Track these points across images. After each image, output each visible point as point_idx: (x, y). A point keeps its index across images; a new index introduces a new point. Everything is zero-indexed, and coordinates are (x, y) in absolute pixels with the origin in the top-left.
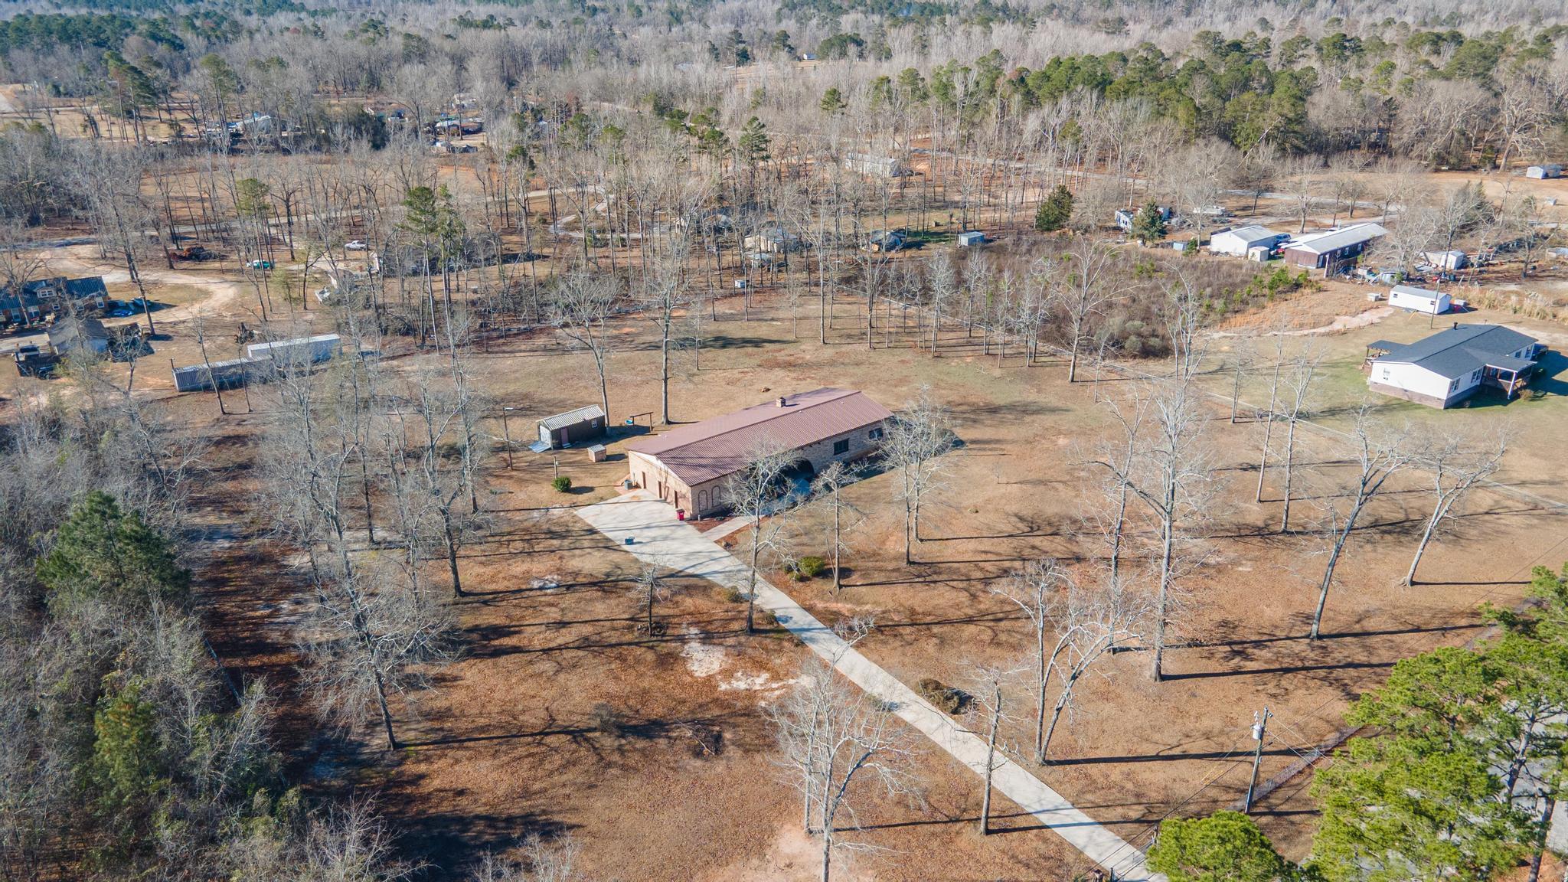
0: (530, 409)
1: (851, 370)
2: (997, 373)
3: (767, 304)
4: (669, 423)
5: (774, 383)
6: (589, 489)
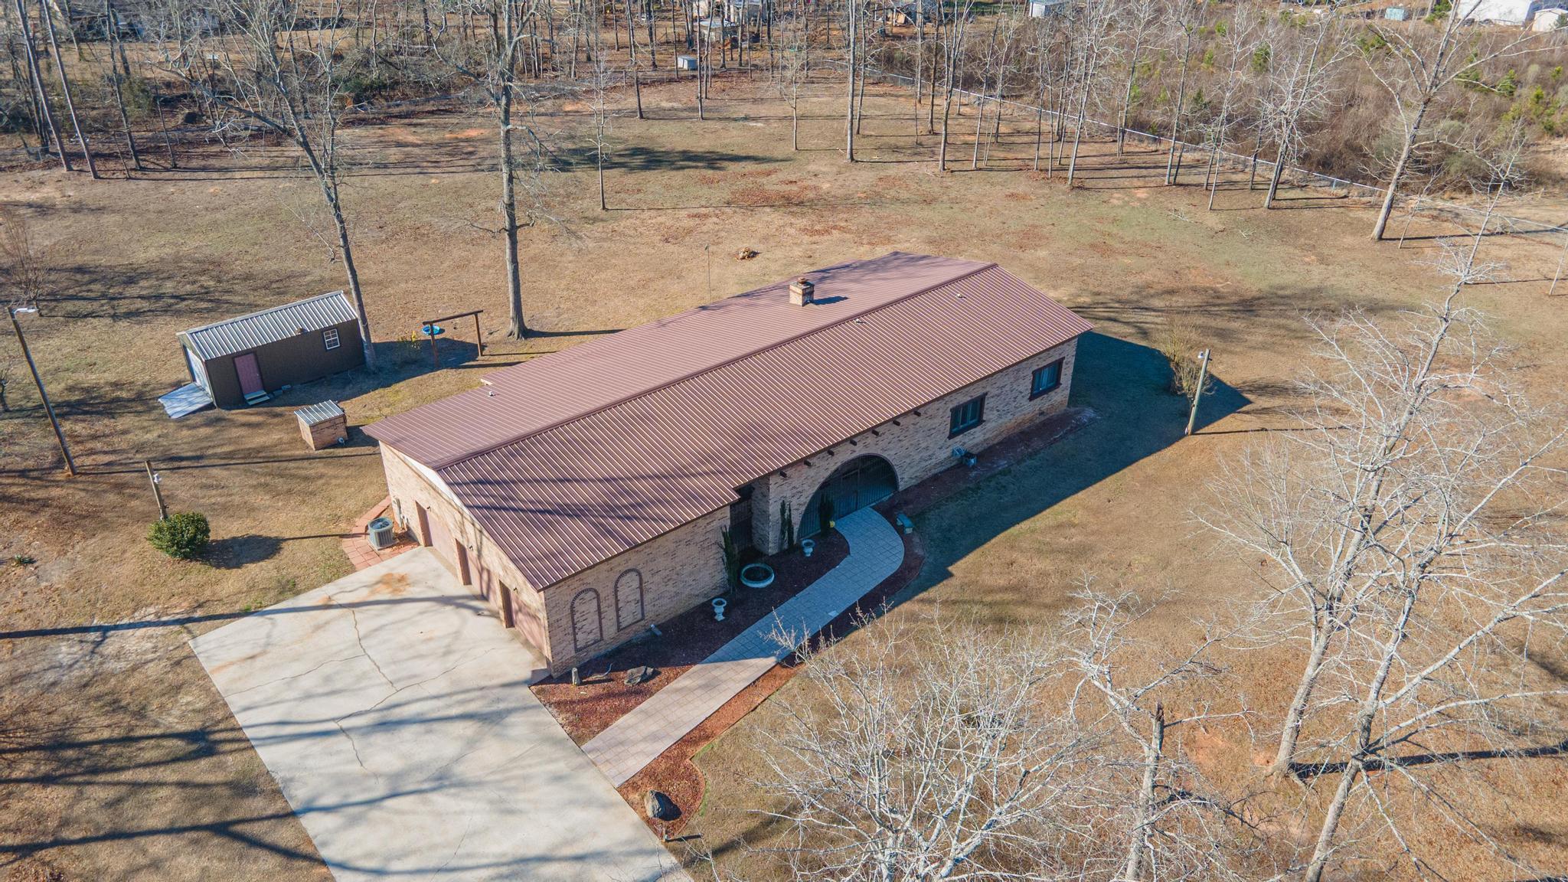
0: (205, 294)
1: (919, 213)
2: (1213, 221)
3: (734, 94)
4: (526, 333)
5: (765, 239)
6: (265, 548)
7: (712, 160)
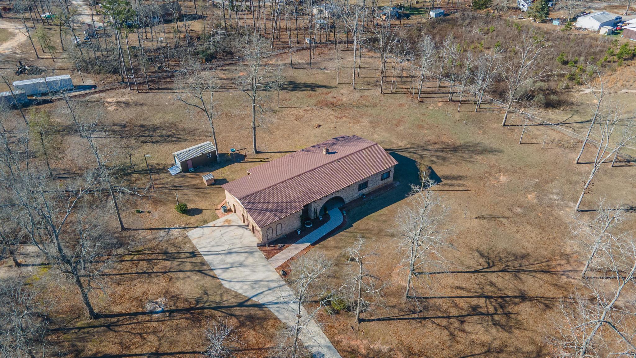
2: (457, 116)
3: (323, 56)
4: (257, 152)
5: (324, 120)
6: (198, 211)
7: (313, 87)
